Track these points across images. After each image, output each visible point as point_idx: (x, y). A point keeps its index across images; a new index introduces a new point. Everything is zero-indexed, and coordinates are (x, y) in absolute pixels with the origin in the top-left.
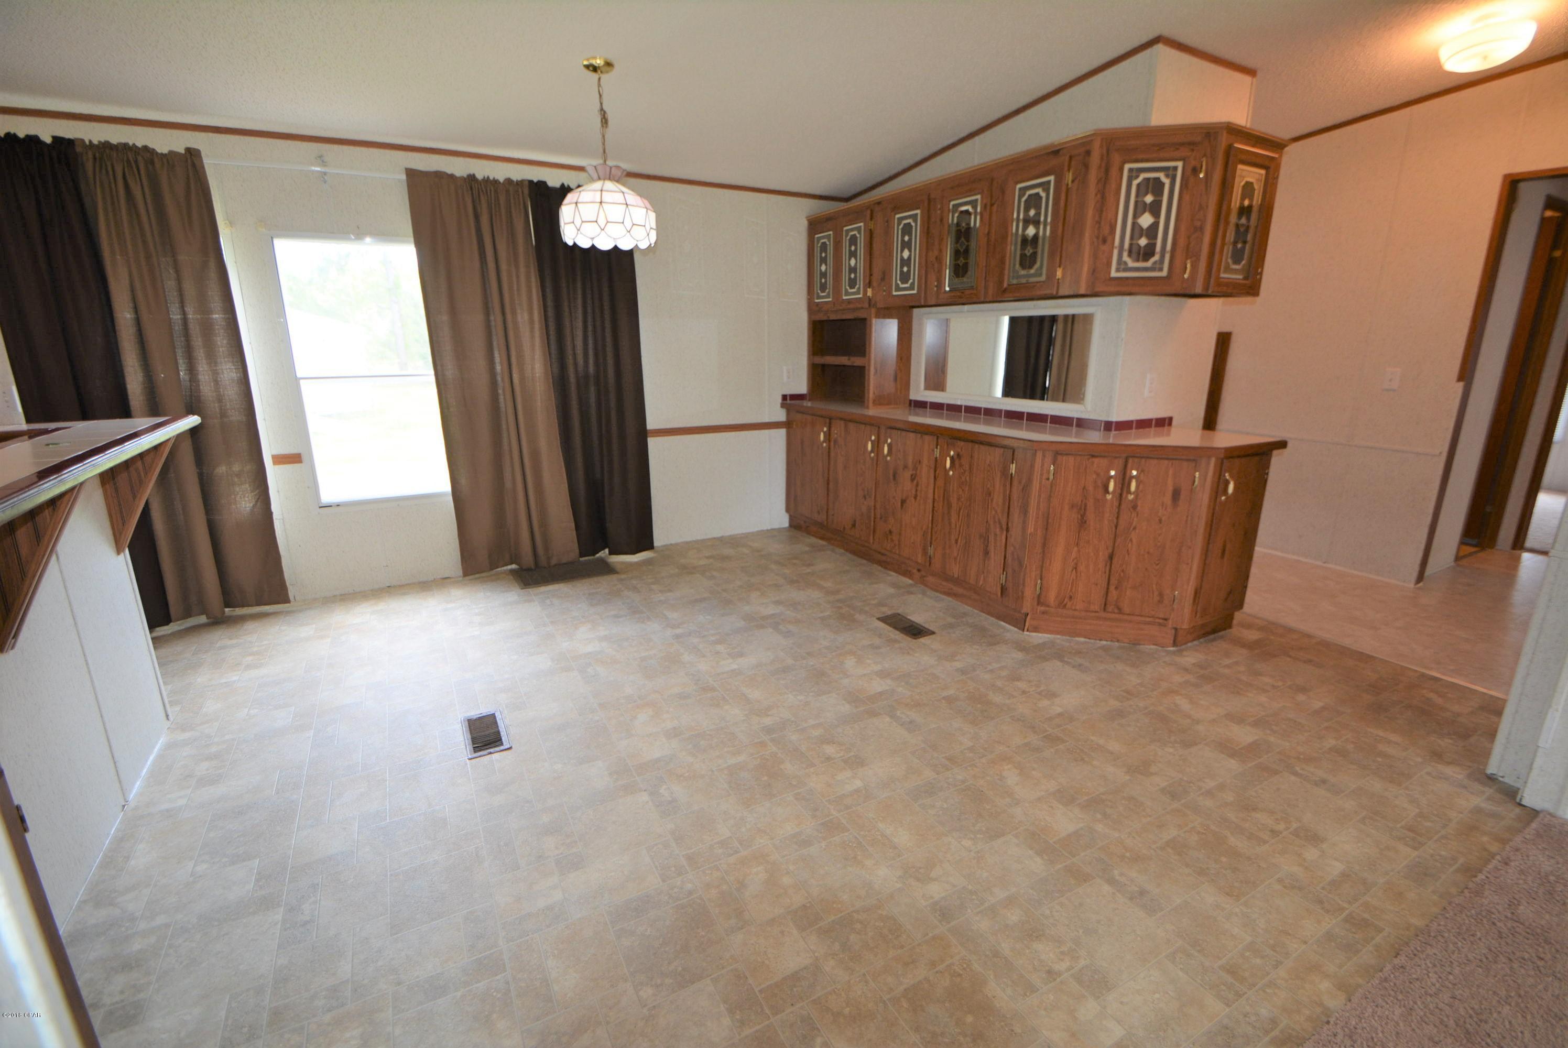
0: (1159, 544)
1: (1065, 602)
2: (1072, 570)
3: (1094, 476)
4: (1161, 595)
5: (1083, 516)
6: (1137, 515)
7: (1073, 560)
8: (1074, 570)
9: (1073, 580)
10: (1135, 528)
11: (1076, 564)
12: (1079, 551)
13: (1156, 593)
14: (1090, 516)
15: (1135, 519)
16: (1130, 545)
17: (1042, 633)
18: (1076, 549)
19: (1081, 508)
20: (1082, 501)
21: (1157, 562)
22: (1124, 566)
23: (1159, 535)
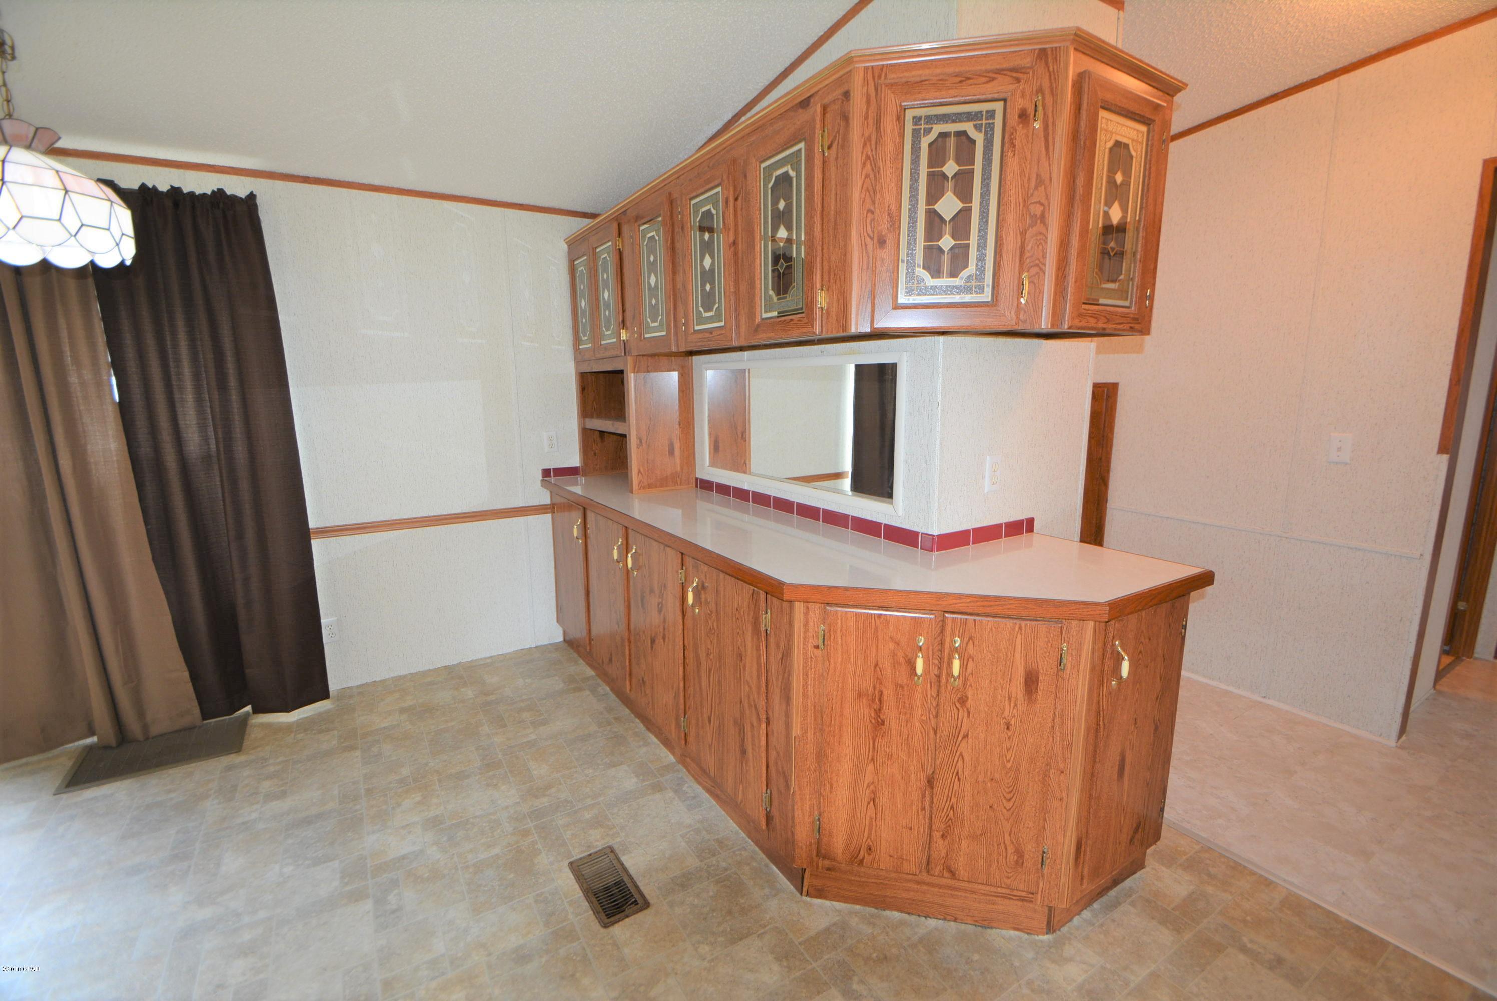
0: (1009, 765)
1: (860, 857)
2: (869, 803)
3: (891, 645)
4: (1019, 853)
5: (878, 711)
6: (969, 713)
7: (868, 786)
8: (872, 803)
9: (871, 818)
10: (966, 736)
11: (874, 793)
12: (876, 771)
13: (1011, 849)
14: (890, 712)
15: (965, 720)
16: (960, 763)
17: (830, 900)
18: (871, 767)
19: (873, 700)
20: (874, 688)
21: (1008, 796)
22: (954, 800)
23: (1008, 750)
